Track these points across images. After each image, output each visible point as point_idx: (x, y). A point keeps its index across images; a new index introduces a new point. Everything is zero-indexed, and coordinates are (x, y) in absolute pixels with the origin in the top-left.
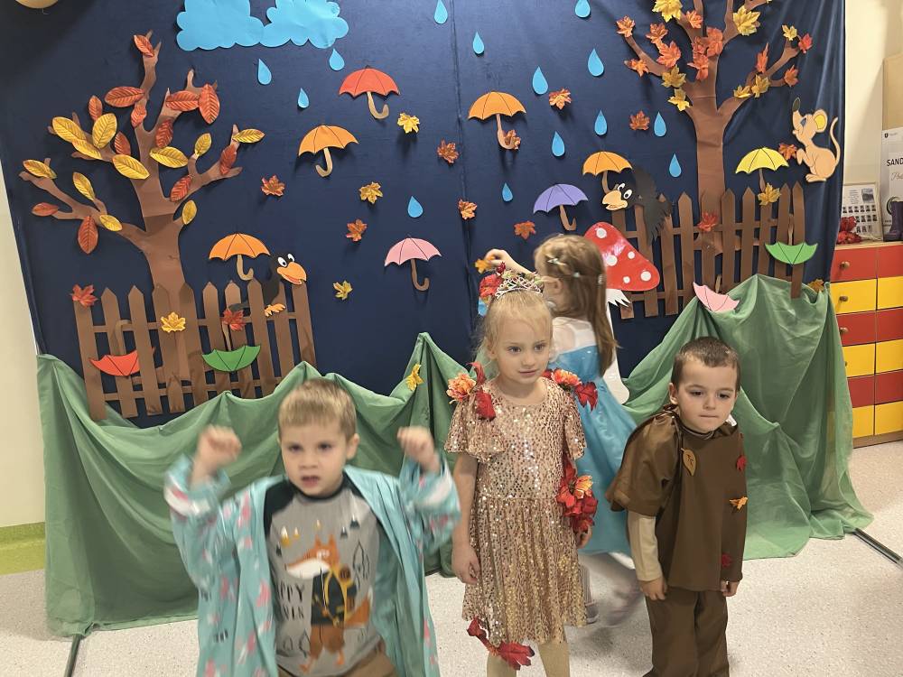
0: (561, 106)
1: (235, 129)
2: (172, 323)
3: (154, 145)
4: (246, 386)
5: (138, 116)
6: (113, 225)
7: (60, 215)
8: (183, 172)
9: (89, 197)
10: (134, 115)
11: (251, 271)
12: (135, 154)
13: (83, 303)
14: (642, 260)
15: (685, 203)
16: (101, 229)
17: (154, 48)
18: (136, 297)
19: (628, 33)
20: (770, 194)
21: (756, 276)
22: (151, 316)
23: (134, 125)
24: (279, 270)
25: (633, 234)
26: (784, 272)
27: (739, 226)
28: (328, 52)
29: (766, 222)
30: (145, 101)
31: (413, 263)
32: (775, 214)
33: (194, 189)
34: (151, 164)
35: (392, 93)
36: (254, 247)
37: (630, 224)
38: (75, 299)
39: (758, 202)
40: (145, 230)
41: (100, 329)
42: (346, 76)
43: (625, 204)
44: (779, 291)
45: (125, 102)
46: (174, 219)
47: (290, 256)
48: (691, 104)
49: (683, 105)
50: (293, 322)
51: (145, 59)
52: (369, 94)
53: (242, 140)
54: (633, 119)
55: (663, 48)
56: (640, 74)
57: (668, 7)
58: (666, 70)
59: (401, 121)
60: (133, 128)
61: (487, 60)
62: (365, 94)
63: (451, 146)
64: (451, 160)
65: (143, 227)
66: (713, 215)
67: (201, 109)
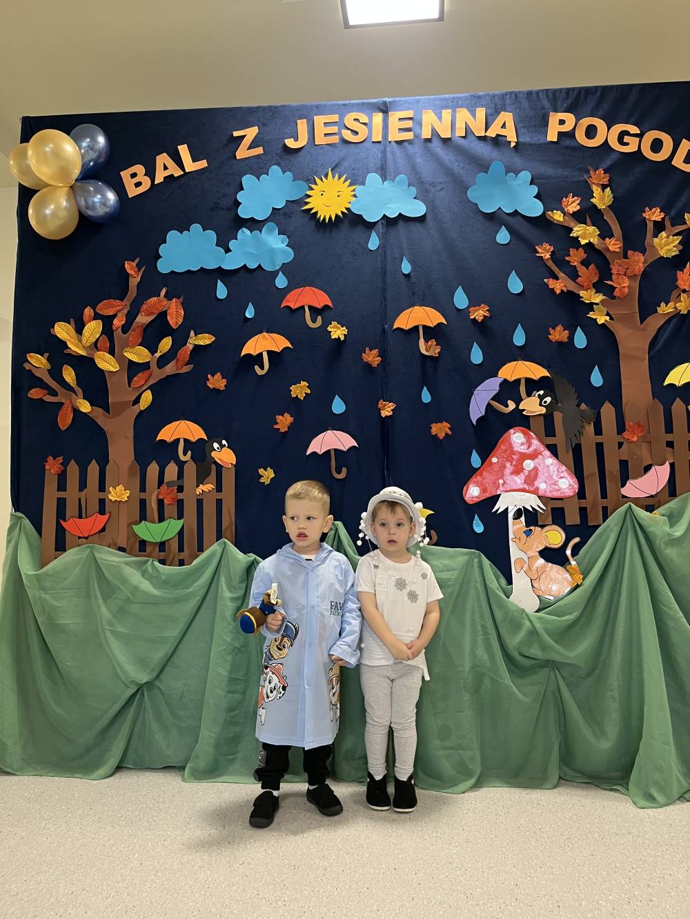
0: (480, 319)
1: (192, 333)
2: (118, 493)
3: (128, 345)
4: (171, 557)
6: (85, 407)
7: (48, 398)
8: (146, 366)
9: (71, 384)
10: (116, 322)
11: (189, 452)
12: (112, 352)
13: (52, 471)
14: (561, 467)
15: (608, 411)
16: (76, 411)
17: (139, 271)
18: (93, 468)
19: (548, 256)
22: (102, 488)
23: (114, 328)
24: (213, 454)
25: (551, 441)
27: (669, 437)
28: (275, 274)
30: (126, 311)
31: (333, 453)
33: (151, 382)
34: (121, 360)
35: (326, 307)
36: (195, 432)
37: (549, 430)
38: (47, 467)
39: (689, 414)
40: (109, 414)
41: (62, 495)
42: (288, 293)
43: (543, 411)
45: (111, 312)
46: (133, 405)
47: (224, 442)
48: (611, 318)
49: (601, 320)
50: (219, 502)
51: (130, 279)
52: (307, 309)
53: (197, 343)
54: (552, 331)
55: (581, 270)
56: (558, 292)
57: (586, 233)
58: (582, 287)
59: (329, 329)
60: (113, 331)
61: (413, 280)
62: (302, 308)
63: (375, 351)
64: (375, 365)
65: (106, 408)
66: (639, 425)
67: (168, 318)
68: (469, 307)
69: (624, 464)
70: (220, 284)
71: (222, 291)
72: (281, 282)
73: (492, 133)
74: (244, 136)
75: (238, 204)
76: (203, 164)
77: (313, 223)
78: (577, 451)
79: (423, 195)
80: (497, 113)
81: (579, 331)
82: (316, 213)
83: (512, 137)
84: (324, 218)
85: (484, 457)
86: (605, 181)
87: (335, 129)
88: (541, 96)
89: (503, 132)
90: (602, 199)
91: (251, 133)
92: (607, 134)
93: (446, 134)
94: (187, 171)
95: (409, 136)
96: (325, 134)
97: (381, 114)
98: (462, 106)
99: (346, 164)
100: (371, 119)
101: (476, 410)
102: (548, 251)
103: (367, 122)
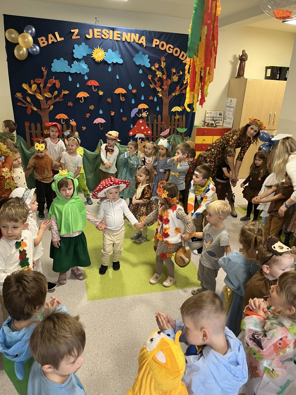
0: (134, 93)
1: (63, 90)
2: (46, 132)
3: (45, 92)
5: (42, 86)
6: (35, 109)
7: (23, 105)
8: (51, 98)
9: (30, 102)
10: (41, 85)
11: (64, 122)
12: (41, 94)
13: (27, 125)
14: (149, 129)
15: (159, 116)
16: (32, 109)
17: (46, 70)
18: (39, 125)
19: (150, 78)
20: (177, 117)
21: (174, 135)
22: (42, 130)
24: (70, 123)
25: (147, 123)
26: (180, 134)
27: (170, 123)
28: (84, 75)
29: (177, 123)
30: (43, 82)
31: (100, 124)
32: (178, 121)
33: (52, 103)
34: (43, 96)
35: (98, 86)
36: (65, 117)
37: (148, 121)
38: (25, 124)
39: (175, 118)
41: (31, 131)
42: (88, 81)
43: (146, 116)
44: (179, 138)
45: (39, 82)
46: (48, 109)
47: (73, 120)
48: (162, 95)
49: (160, 95)
51: (44, 73)
53: (64, 93)
54: (150, 97)
55: (157, 82)
56: (152, 88)
57: (159, 74)
58: (157, 87)
59: (99, 92)
60: (41, 88)
61: (119, 81)
62: (92, 85)
63: (110, 99)
64: (110, 102)
65: (41, 110)
66: (165, 120)
67: (56, 85)
68: (132, 89)
69: (161, 128)
70: (69, 76)
71: (70, 79)
72: (86, 78)
73: (140, 42)
74: (74, 32)
75: (73, 53)
76: (62, 39)
77: (94, 61)
78: (153, 125)
79: (122, 57)
80: (141, 36)
81: (155, 97)
82: (95, 59)
83: (144, 44)
84: (97, 61)
85: (134, 126)
86: (164, 60)
87: (99, 34)
88: (152, 33)
89: (142, 42)
90: (163, 65)
91: (76, 31)
92: (166, 47)
93: (129, 41)
94: (58, 41)
95: (119, 39)
96: (97, 35)
97: (112, 31)
98: (133, 32)
99: (102, 45)
100: (109, 32)
101: (132, 115)
102: (150, 77)
103: (108, 32)
